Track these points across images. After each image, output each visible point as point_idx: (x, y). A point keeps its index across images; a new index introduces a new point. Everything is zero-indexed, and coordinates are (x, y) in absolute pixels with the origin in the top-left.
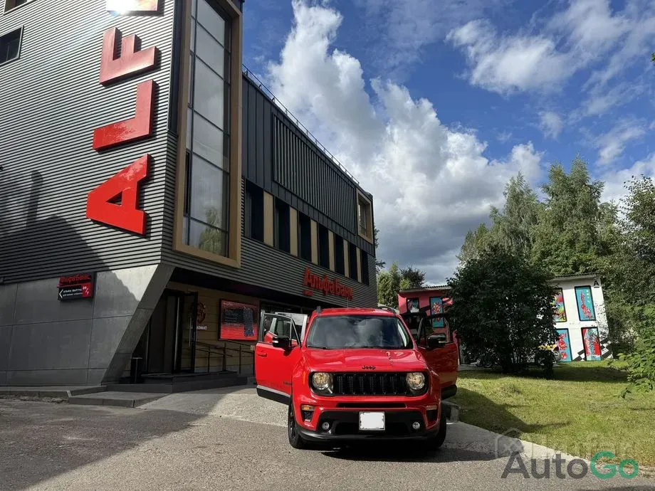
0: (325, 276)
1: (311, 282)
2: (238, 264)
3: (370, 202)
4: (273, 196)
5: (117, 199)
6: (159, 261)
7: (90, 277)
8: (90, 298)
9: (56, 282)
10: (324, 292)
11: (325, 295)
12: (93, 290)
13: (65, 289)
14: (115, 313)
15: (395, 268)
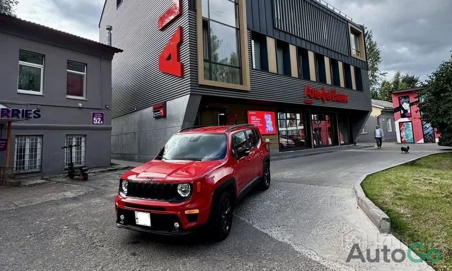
0: (323, 89)
1: (311, 93)
2: (248, 88)
3: (362, 31)
4: (275, 39)
5: (169, 58)
6: (190, 92)
7: (163, 104)
8: (165, 116)
9: (151, 109)
10: (322, 99)
11: (323, 102)
12: (165, 112)
13: (156, 112)
14: (175, 125)
15: (398, 75)
